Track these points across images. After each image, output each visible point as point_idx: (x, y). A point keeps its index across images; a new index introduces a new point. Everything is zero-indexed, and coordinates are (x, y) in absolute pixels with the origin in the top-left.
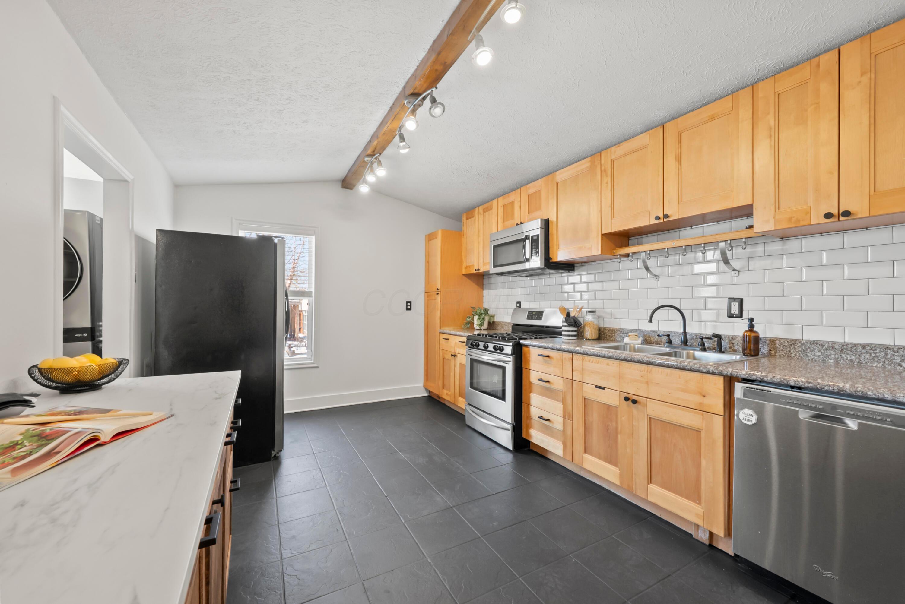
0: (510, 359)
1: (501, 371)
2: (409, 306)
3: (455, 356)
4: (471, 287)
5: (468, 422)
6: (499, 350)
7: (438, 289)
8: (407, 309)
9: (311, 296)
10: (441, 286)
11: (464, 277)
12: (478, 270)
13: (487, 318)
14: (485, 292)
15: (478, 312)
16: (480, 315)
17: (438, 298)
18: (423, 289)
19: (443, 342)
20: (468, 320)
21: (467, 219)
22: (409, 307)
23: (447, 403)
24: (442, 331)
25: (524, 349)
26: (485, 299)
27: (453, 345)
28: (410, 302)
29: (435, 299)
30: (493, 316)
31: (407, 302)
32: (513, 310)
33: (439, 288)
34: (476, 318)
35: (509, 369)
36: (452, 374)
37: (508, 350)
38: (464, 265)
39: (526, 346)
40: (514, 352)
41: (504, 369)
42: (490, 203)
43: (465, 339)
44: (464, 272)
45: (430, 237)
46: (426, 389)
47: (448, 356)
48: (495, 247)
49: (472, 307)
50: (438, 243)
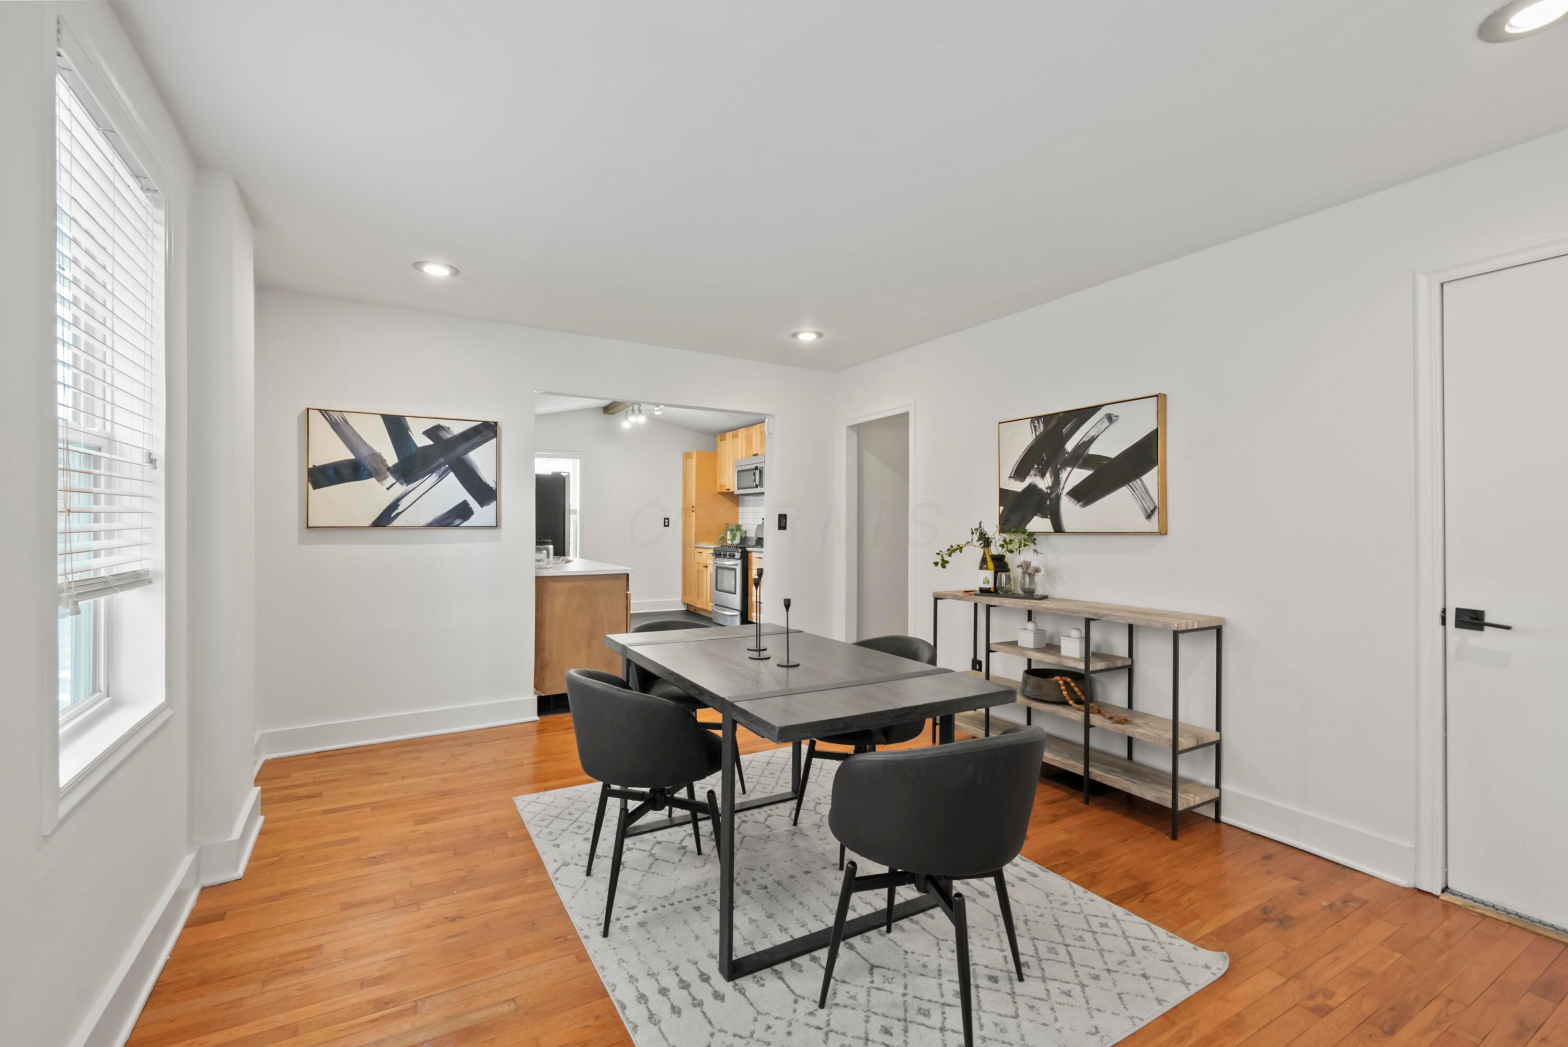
0: (739, 562)
1: (733, 572)
2: (666, 522)
3: (707, 567)
4: (727, 504)
5: (714, 620)
6: (732, 556)
7: (693, 507)
8: (665, 526)
9: (576, 514)
10: (696, 503)
11: (719, 495)
12: (729, 489)
13: (738, 534)
14: (740, 509)
15: (730, 528)
16: (732, 531)
17: (694, 515)
18: (681, 507)
19: (697, 555)
20: (722, 535)
21: (721, 441)
22: (667, 524)
23: (702, 613)
24: (697, 546)
25: (749, 554)
26: (740, 515)
27: (705, 557)
28: (668, 519)
29: (691, 516)
30: (746, 532)
31: (665, 519)
32: (756, 526)
33: (694, 505)
34: (729, 533)
35: (739, 569)
36: (705, 584)
37: (738, 555)
38: (719, 484)
39: (750, 552)
40: (741, 558)
41: (735, 570)
42: (736, 431)
43: (712, 551)
44: (718, 490)
45: (687, 456)
46: (684, 603)
47: (702, 568)
48: (738, 472)
49: (726, 524)
50: (693, 462)
